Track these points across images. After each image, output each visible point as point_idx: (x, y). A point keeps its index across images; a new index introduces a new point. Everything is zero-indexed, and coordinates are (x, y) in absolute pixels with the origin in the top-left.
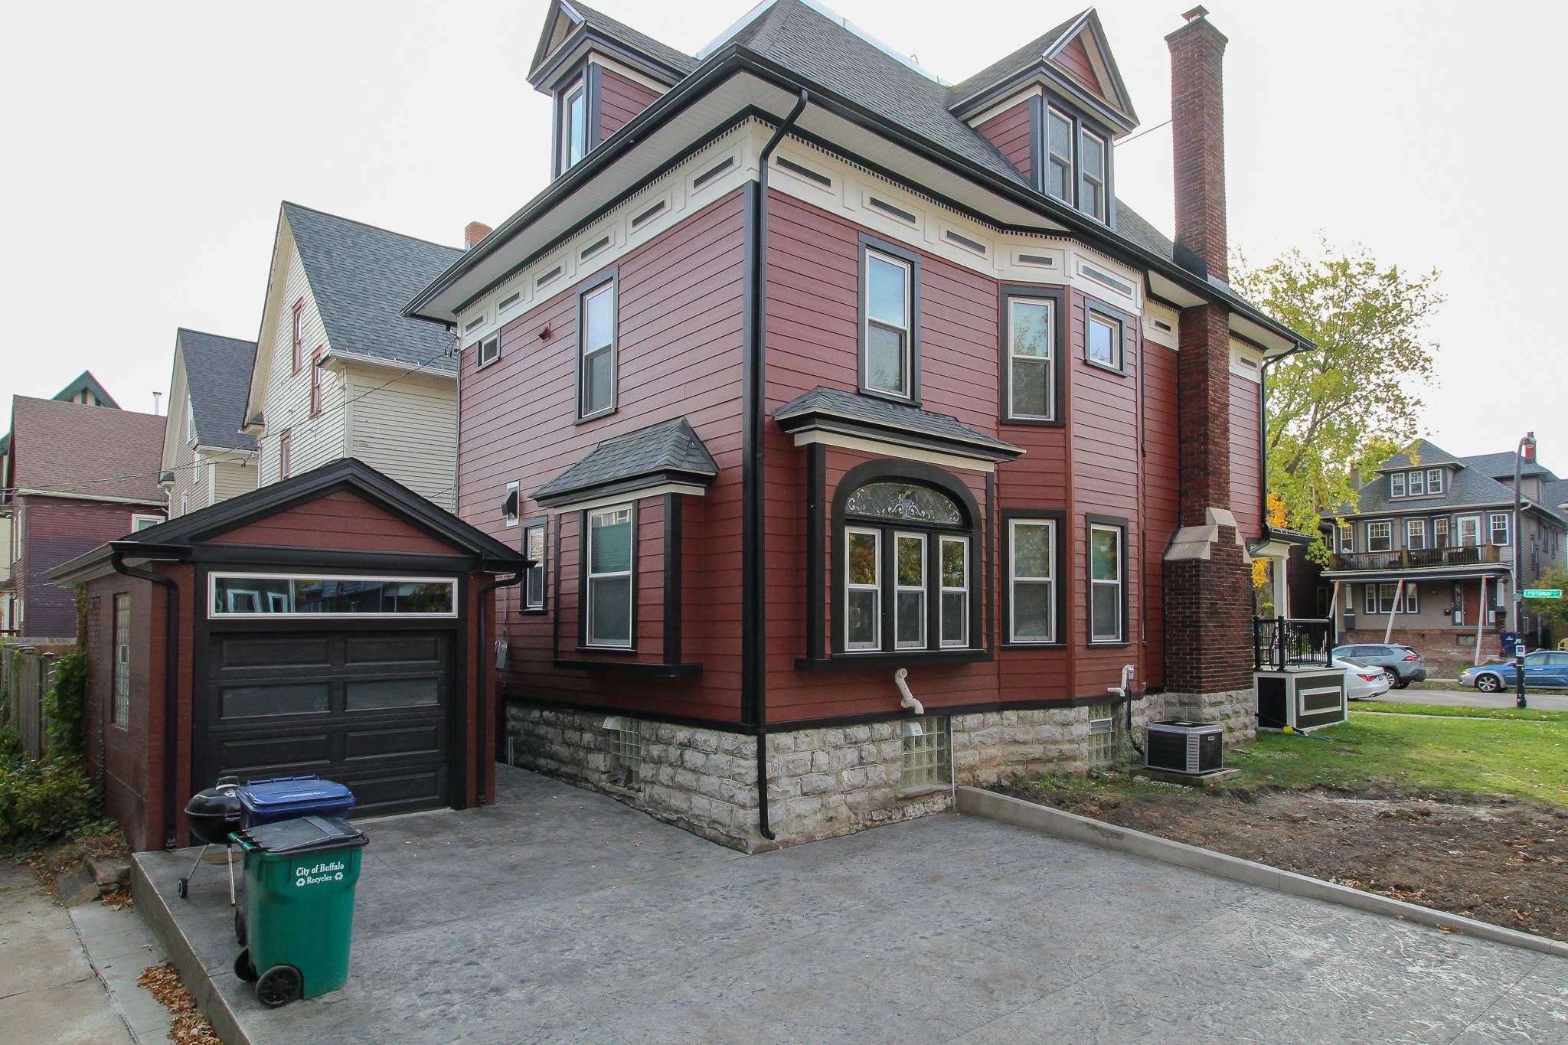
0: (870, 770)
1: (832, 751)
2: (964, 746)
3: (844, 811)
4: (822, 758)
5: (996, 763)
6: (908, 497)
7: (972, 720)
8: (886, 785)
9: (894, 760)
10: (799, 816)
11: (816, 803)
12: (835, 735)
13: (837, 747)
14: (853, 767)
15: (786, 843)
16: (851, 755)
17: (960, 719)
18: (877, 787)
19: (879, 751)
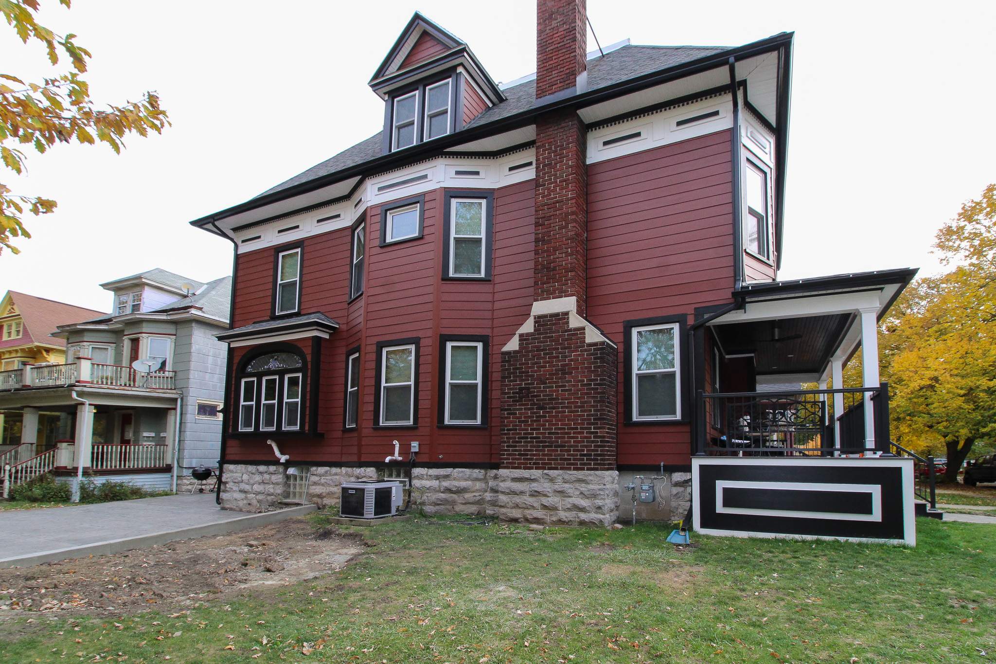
0: (267, 487)
1: (250, 475)
2: (315, 484)
3: (254, 502)
4: (245, 477)
5: (336, 496)
6: (276, 360)
7: (321, 470)
8: (272, 494)
9: (277, 484)
10: (236, 499)
11: (243, 496)
12: (251, 468)
13: (252, 474)
14: (260, 483)
15: (231, 509)
16: (258, 478)
17: (314, 468)
18: (269, 495)
19: (270, 478)
